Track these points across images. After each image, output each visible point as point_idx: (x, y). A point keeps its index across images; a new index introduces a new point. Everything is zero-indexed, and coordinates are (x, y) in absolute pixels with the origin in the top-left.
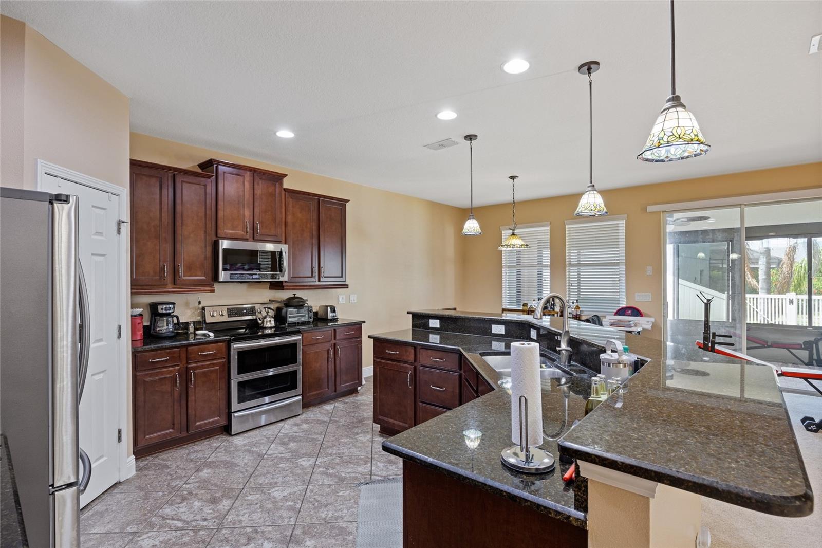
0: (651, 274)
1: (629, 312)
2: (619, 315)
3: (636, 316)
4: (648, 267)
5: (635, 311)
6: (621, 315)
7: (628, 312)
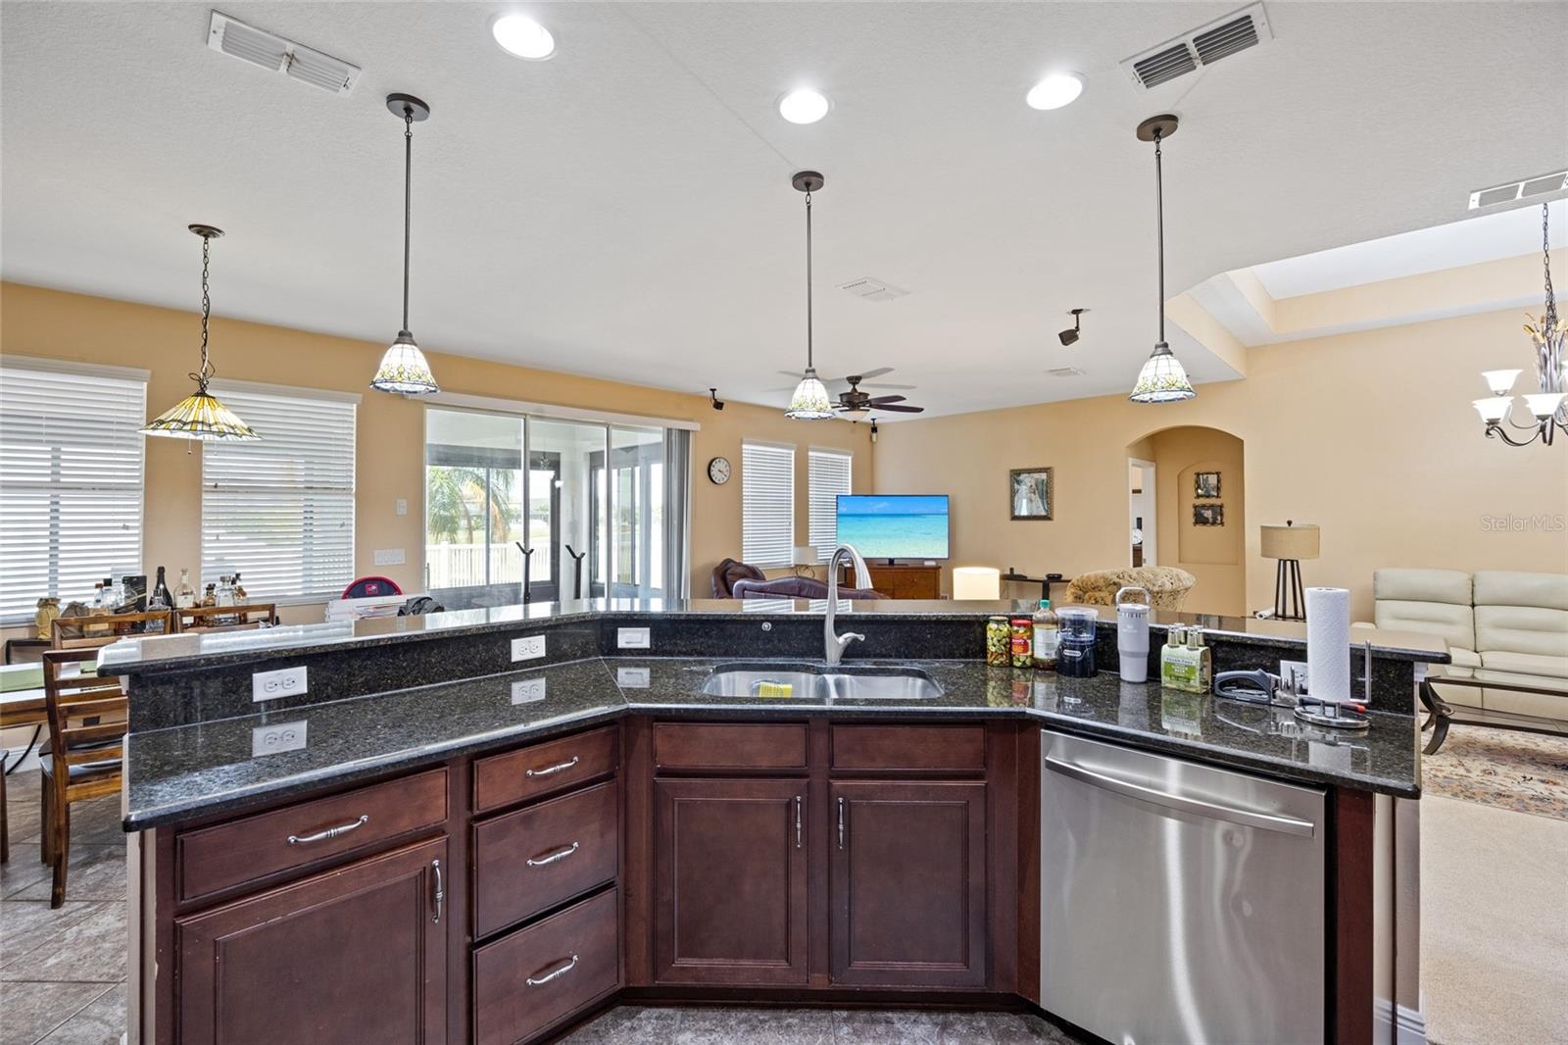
0: (405, 513)
1: (374, 588)
2: (355, 597)
3: (389, 594)
4: (399, 501)
5: (385, 585)
6: (359, 597)
7: (370, 589)
